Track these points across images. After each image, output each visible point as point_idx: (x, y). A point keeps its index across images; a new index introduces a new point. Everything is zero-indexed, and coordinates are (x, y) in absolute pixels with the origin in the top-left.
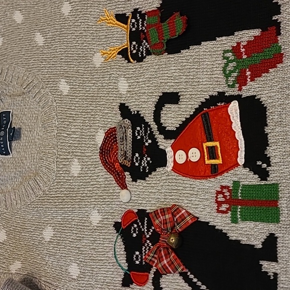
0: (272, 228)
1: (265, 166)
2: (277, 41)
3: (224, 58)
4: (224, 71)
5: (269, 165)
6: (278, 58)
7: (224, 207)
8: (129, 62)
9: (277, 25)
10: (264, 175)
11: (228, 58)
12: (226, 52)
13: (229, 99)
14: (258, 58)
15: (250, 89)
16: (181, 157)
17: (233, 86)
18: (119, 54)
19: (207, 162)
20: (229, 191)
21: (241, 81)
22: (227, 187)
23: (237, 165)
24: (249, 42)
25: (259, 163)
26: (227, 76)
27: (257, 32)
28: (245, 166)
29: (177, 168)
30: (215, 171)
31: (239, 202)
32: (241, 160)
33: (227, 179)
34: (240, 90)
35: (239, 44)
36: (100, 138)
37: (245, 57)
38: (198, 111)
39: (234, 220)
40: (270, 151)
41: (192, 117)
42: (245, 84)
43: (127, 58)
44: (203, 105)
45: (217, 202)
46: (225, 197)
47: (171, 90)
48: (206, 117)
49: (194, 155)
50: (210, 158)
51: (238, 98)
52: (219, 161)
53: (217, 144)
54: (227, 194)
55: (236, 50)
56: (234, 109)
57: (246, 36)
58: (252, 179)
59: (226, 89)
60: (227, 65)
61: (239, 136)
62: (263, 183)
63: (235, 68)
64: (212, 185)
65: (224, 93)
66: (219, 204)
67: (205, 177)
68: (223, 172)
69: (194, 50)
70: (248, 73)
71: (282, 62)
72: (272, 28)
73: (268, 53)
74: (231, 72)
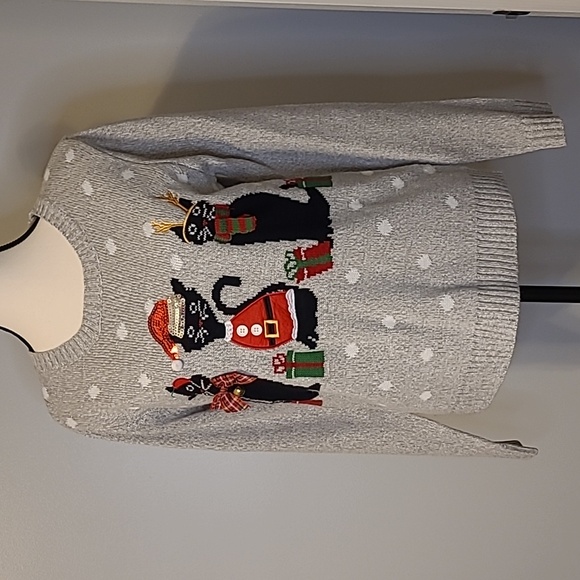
5: (317, 339)
7: (280, 369)
8: (184, 241)
9: (331, 241)
11: (289, 258)
13: (287, 288)
14: (315, 261)
16: (242, 331)
17: (292, 279)
18: (172, 229)
19: (267, 336)
22: (283, 355)
25: (310, 338)
26: (288, 271)
27: (316, 243)
28: (298, 340)
31: (293, 365)
32: (295, 335)
33: (283, 349)
34: (298, 282)
35: (299, 248)
36: (149, 308)
38: (260, 294)
40: (318, 330)
41: (254, 298)
43: (181, 237)
44: (265, 291)
48: (267, 300)
52: (277, 335)
53: (276, 322)
55: (297, 252)
57: (306, 244)
63: (296, 266)
66: (276, 367)
69: (257, 247)
70: (306, 272)
74: (291, 268)
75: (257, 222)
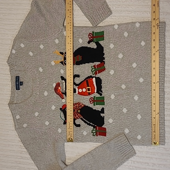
0: (103, 106)
1: (101, 93)
2: (104, 65)
3: (92, 68)
4: (92, 71)
5: (102, 92)
6: (104, 69)
7: (92, 102)
8: (64, 65)
9: (104, 62)
10: (101, 95)
12: (92, 66)
13: (93, 77)
14: (99, 69)
15: (98, 75)
16: (80, 90)
17: (94, 74)
18: (60, 62)
19: (87, 92)
20: (93, 98)
21: (96, 73)
22: (92, 98)
23: (95, 92)
24: (97, 65)
25: (100, 92)
26: (92, 72)
27: (100, 63)
29: (79, 93)
30: (89, 94)
31: (95, 101)
33: (92, 96)
34: (96, 75)
35: (95, 65)
36: (54, 85)
37: (97, 68)
38: (85, 79)
39: (94, 105)
40: (102, 89)
41: (83, 81)
42: (97, 74)
43: (63, 64)
45: (90, 101)
46: (92, 100)
47: (77, 74)
48: (87, 81)
49: (84, 90)
50: (88, 91)
51: (95, 77)
53: (90, 87)
54: (92, 99)
55: (94, 66)
56: (94, 79)
57: (97, 63)
58: (98, 96)
59: (92, 75)
60: (92, 69)
61: (95, 86)
62: (101, 96)
64: (89, 97)
65: (92, 76)
66: (91, 101)
67: (87, 95)
68: (91, 95)
70: (98, 72)
71: (105, 70)
72: (103, 63)
73: (102, 68)
74: (93, 71)
75: (82, 57)
